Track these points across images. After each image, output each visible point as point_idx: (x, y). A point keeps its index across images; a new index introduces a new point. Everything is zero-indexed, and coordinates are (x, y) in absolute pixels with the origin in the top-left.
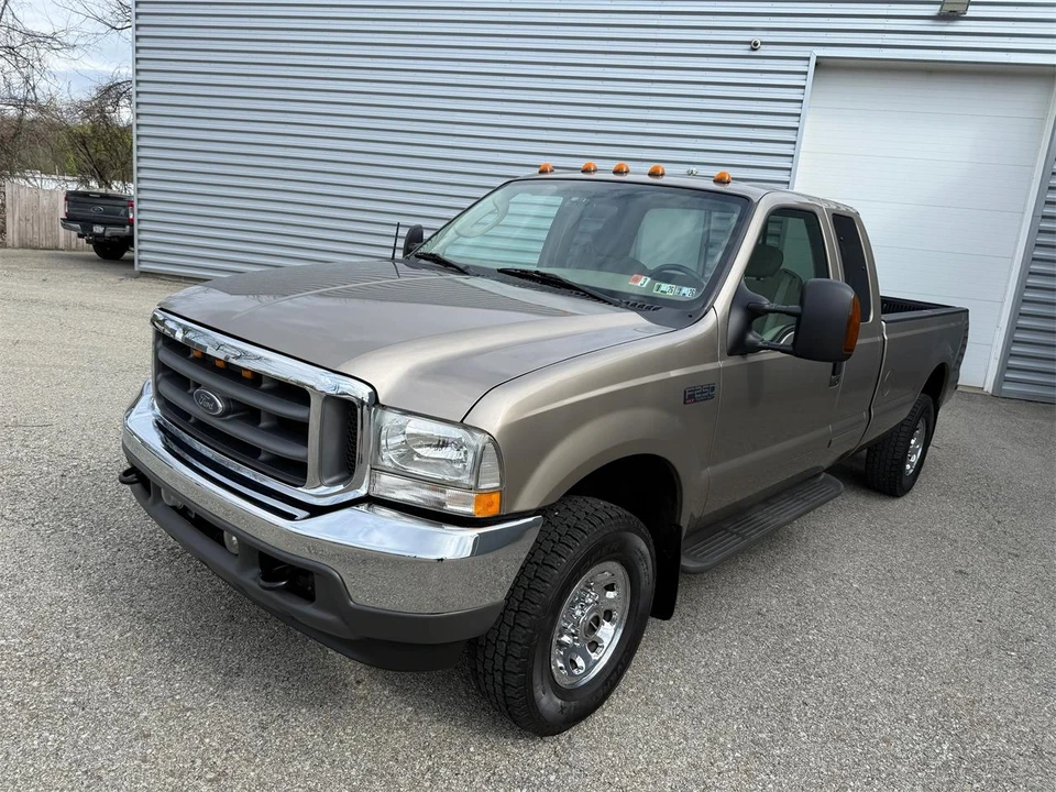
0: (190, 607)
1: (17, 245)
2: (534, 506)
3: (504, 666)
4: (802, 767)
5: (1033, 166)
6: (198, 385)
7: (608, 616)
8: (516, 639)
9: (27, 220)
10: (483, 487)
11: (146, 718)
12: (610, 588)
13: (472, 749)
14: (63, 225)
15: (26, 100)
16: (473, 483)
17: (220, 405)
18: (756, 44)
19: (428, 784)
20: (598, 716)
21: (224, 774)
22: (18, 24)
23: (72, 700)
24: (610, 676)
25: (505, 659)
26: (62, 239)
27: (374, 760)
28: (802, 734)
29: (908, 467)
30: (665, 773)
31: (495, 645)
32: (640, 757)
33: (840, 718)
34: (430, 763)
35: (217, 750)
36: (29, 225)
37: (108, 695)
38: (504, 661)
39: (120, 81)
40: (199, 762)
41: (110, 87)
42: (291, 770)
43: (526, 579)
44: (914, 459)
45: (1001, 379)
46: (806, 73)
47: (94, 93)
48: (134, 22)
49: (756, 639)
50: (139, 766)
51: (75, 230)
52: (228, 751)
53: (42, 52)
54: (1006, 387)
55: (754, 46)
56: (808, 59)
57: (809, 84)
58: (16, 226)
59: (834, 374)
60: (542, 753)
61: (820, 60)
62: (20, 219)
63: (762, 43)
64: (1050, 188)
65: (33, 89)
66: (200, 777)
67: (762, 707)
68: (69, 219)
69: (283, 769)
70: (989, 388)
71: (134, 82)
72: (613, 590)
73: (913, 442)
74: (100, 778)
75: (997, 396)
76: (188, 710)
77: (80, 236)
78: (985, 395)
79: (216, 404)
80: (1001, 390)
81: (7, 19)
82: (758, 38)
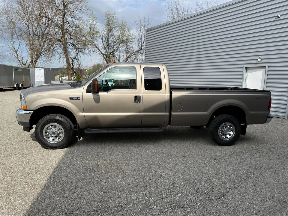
81: (143, 48)
82: (279, 14)
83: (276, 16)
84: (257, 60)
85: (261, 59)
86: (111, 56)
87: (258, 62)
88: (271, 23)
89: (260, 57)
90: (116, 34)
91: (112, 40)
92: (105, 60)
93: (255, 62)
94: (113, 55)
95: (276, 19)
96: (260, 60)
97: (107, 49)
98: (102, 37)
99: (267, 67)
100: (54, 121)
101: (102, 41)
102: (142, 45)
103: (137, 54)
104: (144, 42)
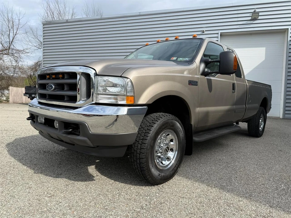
0: (48, 162)
1: (12, 103)
2: (144, 102)
3: (139, 157)
4: (237, 191)
5: (283, 56)
6: (48, 84)
7: (172, 150)
8: (142, 148)
9: (15, 96)
10: (128, 94)
11: (31, 184)
12: (172, 141)
13: (132, 189)
14: (24, 95)
15: (16, 66)
16: (125, 94)
17: (53, 87)
18: (204, 31)
19: (118, 196)
20: (171, 181)
21: (54, 195)
22: (14, 48)
23: (9, 181)
24: (174, 168)
25: (140, 154)
26: (24, 100)
27: (101, 191)
28: (236, 184)
29: (260, 128)
30: (193, 193)
31: (136, 151)
32: (185, 190)
33: (248, 180)
34: (119, 192)
35: (52, 190)
36: (15, 97)
37: (20, 180)
38: (139, 155)
39: (40, 60)
40: (46, 193)
41: (38, 62)
42: (75, 194)
43: (144, 130)
44: (262, 126)
45: (284, 114)
46: (218, 37)
47: (34, 64)
48: (43, 46)
49: (220, 165)
50: (27, 194)
51: (27, 96)
52: (55, 191)
53: (20, 54)
54: (286, 116)
55: (203, 32)
56: (218, 33)
57: (219, 40)
58: (12, 98)
59: (233, 90)
60: (154, 189)
61: (221, 34)
62: (13, 96)
63: (205, 31)
64: (289, 60)
65: (18, 63)
66: (46, 196)
67: (223, 178)
68: (26, 94)
69: (72, 194)
70: (281, 117)
71: (43, 61)
72: (172, 142)
73: (260, 121)
74: (15, 197)
75: (284, 118)
76: (44, 182)
77: (28, 98)
78: (281, 119)
79: (52, 86)
80: (285, 117)
81: (12, 47)
82: (204, 29)
102: (10, 43)
103: (3, 54)
104: (13, 40)
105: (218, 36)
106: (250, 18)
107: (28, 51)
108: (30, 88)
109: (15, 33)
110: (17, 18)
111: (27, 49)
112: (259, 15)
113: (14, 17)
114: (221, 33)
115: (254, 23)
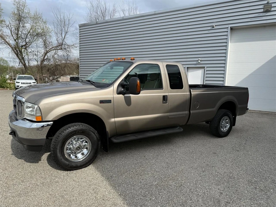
56: (228, 28)
57: (229, 34)
61: (232, 28)
63: (215, 26)
81: (64, 43)
82: (214, 24)
83: (212, 26)
84: (198, 62)
85: (201, 61)
86: (23, 50)
87: (198, 63)
88: (208, 31)
89: (200, 59)
90: (28, 26)
91: (23, 32)
92: (15, 53)
93: (195, 63)
94: (25, 49)
95: (211, 29)
96: (199, 61)
97: (17, 41)
98: (10, 28)
99: (206, 67)
100: (80, 133)
101: (11, 33)
102: (63, 40)
103: (58, 49)
104: (64, 37)
105: (227, 30)
106: (262, 10)
107: (77, 46)
108: (74, 79)
109: (66, 32)
110: (67, 19)
111: (76, 44)
112: (272, 6)
113: (65, 18)
114: (230, 27)
115: (266, 15)
